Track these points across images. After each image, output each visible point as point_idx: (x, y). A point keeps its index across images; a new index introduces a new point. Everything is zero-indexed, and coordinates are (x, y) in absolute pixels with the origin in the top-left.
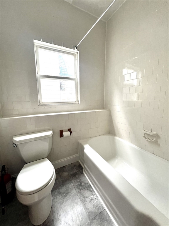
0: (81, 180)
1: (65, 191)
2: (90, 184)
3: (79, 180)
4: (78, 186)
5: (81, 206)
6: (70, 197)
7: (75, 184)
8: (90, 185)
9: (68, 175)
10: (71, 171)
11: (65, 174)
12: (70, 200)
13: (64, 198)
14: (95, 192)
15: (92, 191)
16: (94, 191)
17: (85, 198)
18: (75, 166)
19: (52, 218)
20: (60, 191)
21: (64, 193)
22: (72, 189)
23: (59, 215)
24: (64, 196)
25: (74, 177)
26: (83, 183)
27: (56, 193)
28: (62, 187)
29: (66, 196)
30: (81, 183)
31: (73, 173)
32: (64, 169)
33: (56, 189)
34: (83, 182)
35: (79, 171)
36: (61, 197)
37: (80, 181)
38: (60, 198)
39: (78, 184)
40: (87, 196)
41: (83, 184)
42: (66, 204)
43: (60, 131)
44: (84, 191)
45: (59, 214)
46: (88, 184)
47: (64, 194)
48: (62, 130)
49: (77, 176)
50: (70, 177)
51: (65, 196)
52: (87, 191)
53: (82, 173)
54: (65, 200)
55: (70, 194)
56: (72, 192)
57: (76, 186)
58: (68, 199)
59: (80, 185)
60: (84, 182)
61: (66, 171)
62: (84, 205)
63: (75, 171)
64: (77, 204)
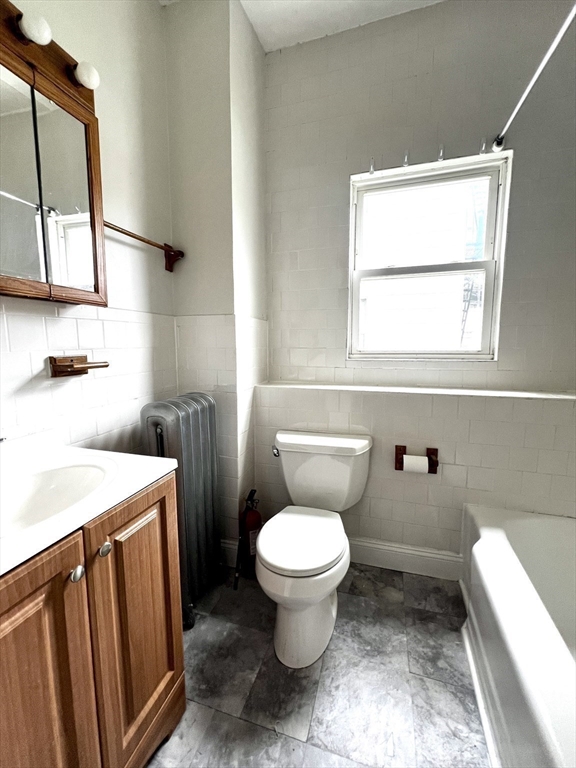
0: (442, 646)
1: (375, 640)
2: (471, 684)
3: (432, 643)
4: (420, 656)
5: (406, 720)
6: (382, 667)
7: (415, 645)
8: (473, 691)
9: (402, 603)
10: (416, 599)
11: (395, 595)
12: (380, 677)
13: (364, 657)
14: (481, 723)
15: (472, 712)
16: (479, 718)
17: (432, 711)
18: (437, 590)
19: (317, 678)
20: (359, 630)
21: (369, 644)
22: (399, 652)
23: (334, 685)
24: (367, 651)
25: (418, 622)
26: (447, 663)
27: (348, 628)
28: (370, 623)
29: (373, 656)
30: (439, 659)
31: (420, 607)
32: (395, 578)
33: (352, 619)
34: (446, 657)
35: (445, 614)
36: (356, 646)
37: (434, 647)
38: (354, 649)
39: (425, 650)
40: (444, 713)
41: (441, 664)
42: (363, 675)
43: (397, 446)
44: (437, 688)
45: (338, 683)
46: (466, 681)
47: (369, 648)
48: (405, 447)
49: (432, 626)
50: (407, 614)
51: (368, 654)
52: (449, 697)
53: (457, 630)
54: (365, 662)
55: (386, 659)
56: (394, 660)
57: (417, 652)
58: (374, 669)
59: (434, 660)
60: (452, 662)
61: (400, 590)
62: (421, 726)
63: (430, 606)
64: (396, 704)
